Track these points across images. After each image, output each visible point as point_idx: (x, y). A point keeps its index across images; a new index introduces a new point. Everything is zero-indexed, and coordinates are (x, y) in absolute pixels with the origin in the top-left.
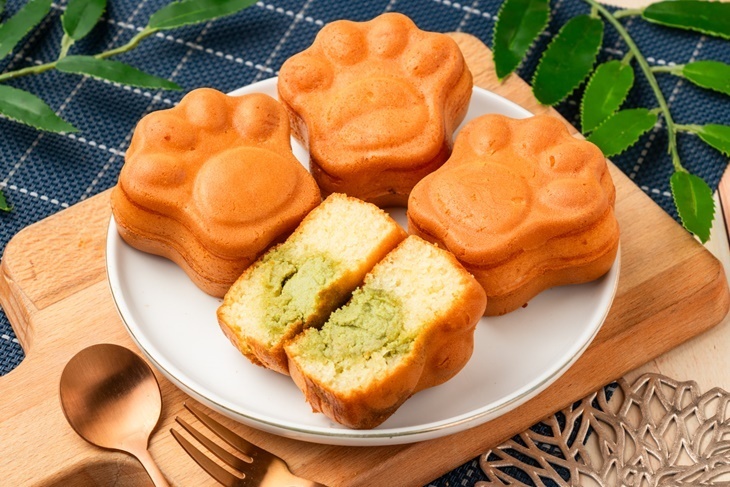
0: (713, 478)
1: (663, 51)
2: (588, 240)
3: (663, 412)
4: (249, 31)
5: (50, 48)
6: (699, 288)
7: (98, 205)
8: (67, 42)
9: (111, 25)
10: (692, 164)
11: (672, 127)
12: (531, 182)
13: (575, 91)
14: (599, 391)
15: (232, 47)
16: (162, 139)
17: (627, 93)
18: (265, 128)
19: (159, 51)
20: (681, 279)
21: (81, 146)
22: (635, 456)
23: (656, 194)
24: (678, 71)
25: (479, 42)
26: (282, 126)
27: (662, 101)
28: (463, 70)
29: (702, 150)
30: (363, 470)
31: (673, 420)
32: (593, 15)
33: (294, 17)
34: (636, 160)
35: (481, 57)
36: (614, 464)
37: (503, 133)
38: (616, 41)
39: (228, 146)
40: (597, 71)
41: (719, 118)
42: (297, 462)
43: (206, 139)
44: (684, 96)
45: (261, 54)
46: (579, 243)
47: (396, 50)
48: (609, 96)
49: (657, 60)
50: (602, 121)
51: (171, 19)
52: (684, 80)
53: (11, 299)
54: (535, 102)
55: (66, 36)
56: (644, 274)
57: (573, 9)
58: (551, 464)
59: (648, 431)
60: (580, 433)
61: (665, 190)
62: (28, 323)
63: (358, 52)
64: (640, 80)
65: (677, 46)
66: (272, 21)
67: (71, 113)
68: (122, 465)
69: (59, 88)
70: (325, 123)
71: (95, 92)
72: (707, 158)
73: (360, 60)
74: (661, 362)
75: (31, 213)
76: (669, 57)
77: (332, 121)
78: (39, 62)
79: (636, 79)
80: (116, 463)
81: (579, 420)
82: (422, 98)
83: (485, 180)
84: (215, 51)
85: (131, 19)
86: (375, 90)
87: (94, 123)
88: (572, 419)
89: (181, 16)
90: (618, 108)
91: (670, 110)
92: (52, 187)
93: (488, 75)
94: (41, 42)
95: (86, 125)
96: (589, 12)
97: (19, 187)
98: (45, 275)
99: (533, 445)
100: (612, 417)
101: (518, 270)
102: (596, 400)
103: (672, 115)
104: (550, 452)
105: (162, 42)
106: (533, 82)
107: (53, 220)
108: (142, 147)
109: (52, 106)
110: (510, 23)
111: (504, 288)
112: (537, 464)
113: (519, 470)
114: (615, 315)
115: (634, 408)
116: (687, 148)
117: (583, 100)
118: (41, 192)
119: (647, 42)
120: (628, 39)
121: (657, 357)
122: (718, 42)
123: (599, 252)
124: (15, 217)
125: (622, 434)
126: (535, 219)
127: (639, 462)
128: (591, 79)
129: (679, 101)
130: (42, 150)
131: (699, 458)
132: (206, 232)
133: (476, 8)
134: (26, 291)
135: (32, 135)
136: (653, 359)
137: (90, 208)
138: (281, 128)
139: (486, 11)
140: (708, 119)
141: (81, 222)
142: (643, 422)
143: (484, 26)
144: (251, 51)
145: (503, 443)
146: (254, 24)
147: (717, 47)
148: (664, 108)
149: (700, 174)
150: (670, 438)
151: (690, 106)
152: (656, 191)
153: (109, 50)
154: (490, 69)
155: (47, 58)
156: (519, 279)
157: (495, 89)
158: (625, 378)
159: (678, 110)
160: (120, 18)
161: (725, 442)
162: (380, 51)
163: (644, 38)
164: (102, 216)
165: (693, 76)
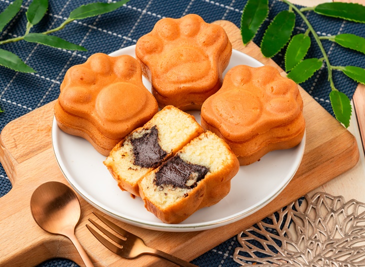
0: (352, 245)
1: (325, 29)
2: (290, 128)
3: (327, 212)
4: (119, 19)
5: (21, 29)
6: (344, 150)
7: (47, 109)
8: (29, 26)
9: (51, 16)
10: (340, 86)
11: (330, 67)
12: (262, 100)
13: (282, 49)
14: (295, 201)
15: (111, 27)
16: (79, 79)
17: (307, 51)
18: (130, 72)
19: (75, 30)
20: (335, 146)
21: (37, 79)
22: (313, 234)
23: (322, 101)
24: (332, 39)
25: (234, 25)
26: (138, 71)
27: (324, 54)
28: (227, 43)
29: (345, 79)
30: (181, 243)
31: (332, 216)
32: (290, 10)
33: (142, 12)
34: (312, 84)
35: (235, 33)
36: (303, 238)
37: (248, 75)
38: (301, 23)
39: (112, 82)
40: (292, 40)
41: (353, 63)
42: (147, 239)
43: (101, 79)
44: (335, 51)
45: (125, 31)
46: (285, 130)
47: (194, 33)
48: (299, 52)
49: (322, 33)
50: (295, 65)
51: (81, 14)
52: (335, 43)
53: (5, 157)
54: (262, 56)
55: (29, 23)
56: (317, 143)
57: (280, 7)
58: (272, 238)
59: (320, 221)
60: (286, 223)
61: (326, 99)
62: (13, 170)
63: (175, 34)
64: (313, 43)
65: (332, 26)
66: (131, 14)
67: (32, 62)
68: (61, 241)
69: (25, 49)
70: (159, 70)
71: (44, 51)
72: (347, 83)
73: (176, 38)
74: (326, 186)
75: (13, 113)
76: (328, 32)
77: (163, 69)
78: (15, 36)
79: (312, 43)
80: (58, 241)
81: (286, 216)
82: (207, 57)
83: (239, 99)
84: (103, 30)
85: (60, 13)
86: (184, 53)
87: (43, 67)
88: (282, 215)
89: (86, 13)
90: (303, 58)
91: (329, 58)
92: (23, 100)
93: (239, 42)
94: (16, 25)
95: (40, 68)
96: (288, 9)
97: (7, 100)
98: (21, 145)
99: (263, 229)
100: (301, 214)
101: (256, 144)
102: (294, 206)
103: (330, 61)
104: (272, 232)
105: (77, 25)
106: (261, 45)
107: (25, 118)
108: (69, 84)
109: (22, 58)
110: (249, 15)
111: (249, 153)
112: (266, 239)
113: (256, 241)
114: (303, 164)
115: (313, 209)
116: (337, 78)
117: (286, 54)
118: (18, 102)
119: (317, 24)
120: (307, 22)
121: (324, 184)
122: (352, 24)
123: (296, 134)
124: (5, 115)
125: (307, 223)
126: (264, 118)
127: (316, 237)
128: (290, 44)
129: (333, 54)
130: (18, 80)
131: (345, 235)
132: (102, 125)
133: (232, 7)
134: (12, 153)
135: (13, 73)
136: (322, 185)
137: (43, 111)
138: (137, 72)
139: (237, 8)
140: (347, 63)
141: (38, 119)
142: (317, 217)
143: (236, 16)
144: (121, 29)
145: (249, 228)
146: (122, 16)
147: (351, 26)
148: (326, 58)
149: (344, 91)
150: (330, 225)
151: (338, 57)
152: (322, 100)
153: (50, 30)
154: (240, 39)
155: (19, 34)
156: (256, 148)
157: (242, 49)
158: (308, 195)
159: (332, 58)
160: (55, 13)
161: (357, 227)
162: (186, 34)
163: (315, 21)
164: (49, 115)
165: (340, 41)
